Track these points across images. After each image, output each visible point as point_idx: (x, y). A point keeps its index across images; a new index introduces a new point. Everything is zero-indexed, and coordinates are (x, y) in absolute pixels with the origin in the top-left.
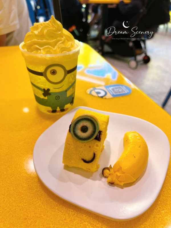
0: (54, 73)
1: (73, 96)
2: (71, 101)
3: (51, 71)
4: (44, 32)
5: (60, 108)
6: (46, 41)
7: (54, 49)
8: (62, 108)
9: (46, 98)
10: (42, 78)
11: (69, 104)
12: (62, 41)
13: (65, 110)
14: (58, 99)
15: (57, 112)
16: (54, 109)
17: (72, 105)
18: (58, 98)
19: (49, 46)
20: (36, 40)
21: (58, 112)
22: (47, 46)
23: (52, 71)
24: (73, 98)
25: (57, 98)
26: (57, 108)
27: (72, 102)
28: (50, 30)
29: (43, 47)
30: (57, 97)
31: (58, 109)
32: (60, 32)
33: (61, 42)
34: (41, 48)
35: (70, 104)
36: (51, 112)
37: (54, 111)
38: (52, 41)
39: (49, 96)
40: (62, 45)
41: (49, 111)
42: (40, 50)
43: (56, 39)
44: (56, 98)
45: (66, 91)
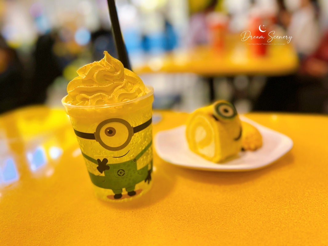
0: (111, 132)
1: (149, 168)
2: (146, 176)
3: (106, 131)
4: (94, 74)
5: (126, 190)
6: (97, 86)
7: (110, 97)
8: (131, 191)
9: (103, 174)
10: (94, 143)
11: (143, 182)
12: (122, 85)
13: (137, 193)
14: (121, 175)
15: (122, 197)
16: (117, 193)
17: (149, 183)
18: (123, 173)
19: (102, 93)
20: (83, 86)
21: (125, 197)
22: (99, 94)
23: (108, 130)
24: (150, 172)
25: (121, 173)
26: (122, 191)
27: (148, 178)
28: (103, 70)
29: (93, 96)
30: (121, 171)
31: (124, 192)
32: (118, 73)
33: (120, 86)
34: (90, 97)
35: (145, 181)
36: (113, 197)
37: (118, 196)
38: (106, 86)
39: (106, 171)
40: (122, 90)
41: (109, 197)
42: (88, 100)
43: (113, 83)
44: (119, 173)
45: (135, 160)
